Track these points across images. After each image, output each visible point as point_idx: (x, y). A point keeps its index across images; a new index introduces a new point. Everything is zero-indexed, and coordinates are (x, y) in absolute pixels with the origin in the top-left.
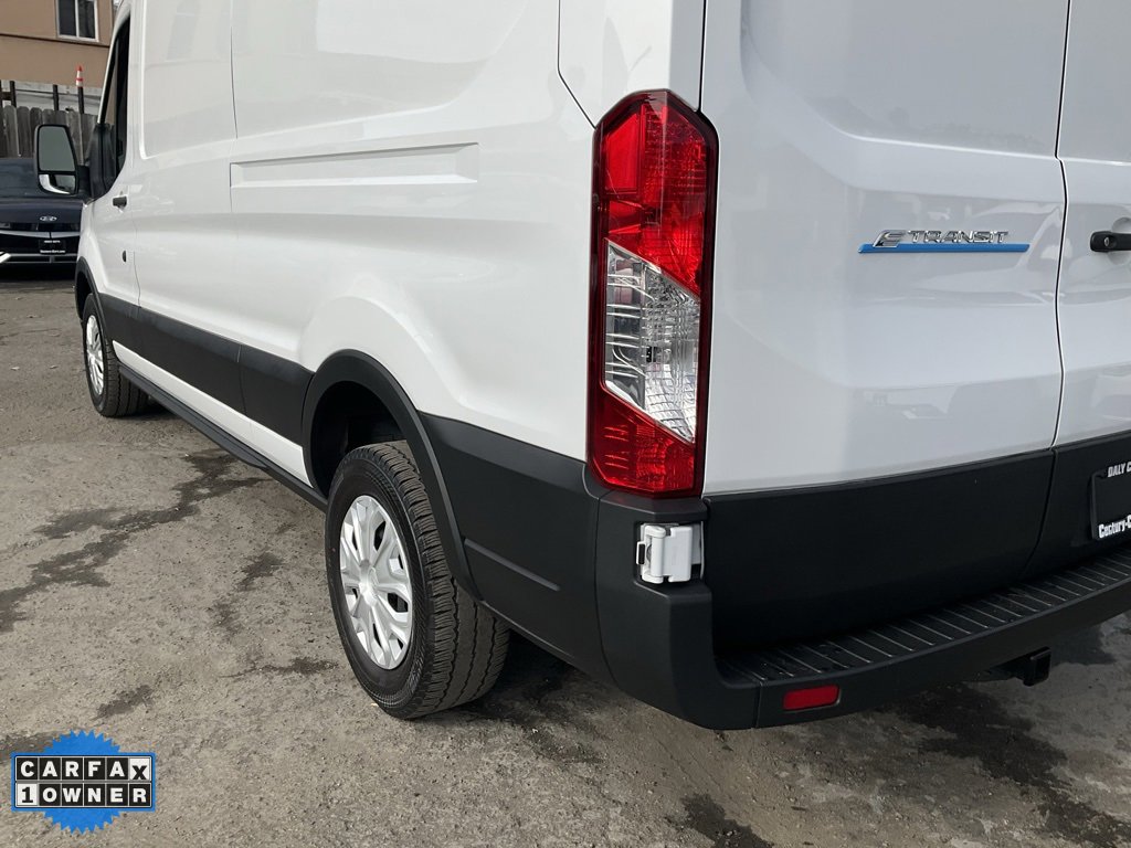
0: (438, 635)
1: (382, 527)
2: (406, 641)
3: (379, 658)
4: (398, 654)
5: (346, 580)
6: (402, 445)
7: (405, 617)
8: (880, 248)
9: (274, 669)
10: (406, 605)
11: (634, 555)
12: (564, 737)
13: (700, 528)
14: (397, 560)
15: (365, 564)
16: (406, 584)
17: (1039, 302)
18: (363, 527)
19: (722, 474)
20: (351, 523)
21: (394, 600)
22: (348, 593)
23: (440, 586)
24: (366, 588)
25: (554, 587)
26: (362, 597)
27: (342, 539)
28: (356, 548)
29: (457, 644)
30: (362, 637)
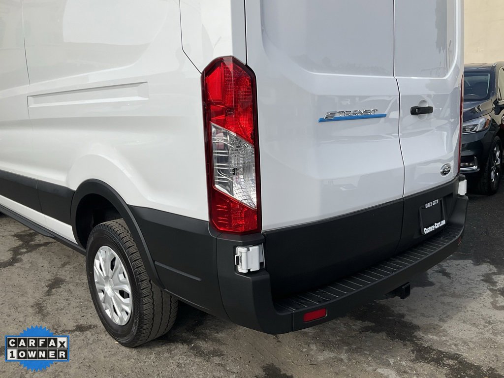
0: (145, 307)
1: (114, 260)
2: (129, 311)
3: (117, 321)
4: (126, 318)
5: (98, 286)
6: (121, 221)
7: (128, 301)
8: (326, 119)
9: (67, 331)
10: (128, 295)
11: (234, 262)
12: (206, 346)
13: (262, 246)
14: (122, 274)
15: (107, 278)
16: (127, 285)
17: (391, 138)
18: (104, 260)
19: (270, 222)
20: (99, 259)
21: (123, 293)
22: (100, 292)
23: (144, 285)
24: (108, 289)
25: (199, 279)
26: (106, 293)
27: (94, 267)
28: (102, 271)
29: (154, 310)
30: (108, 312)
